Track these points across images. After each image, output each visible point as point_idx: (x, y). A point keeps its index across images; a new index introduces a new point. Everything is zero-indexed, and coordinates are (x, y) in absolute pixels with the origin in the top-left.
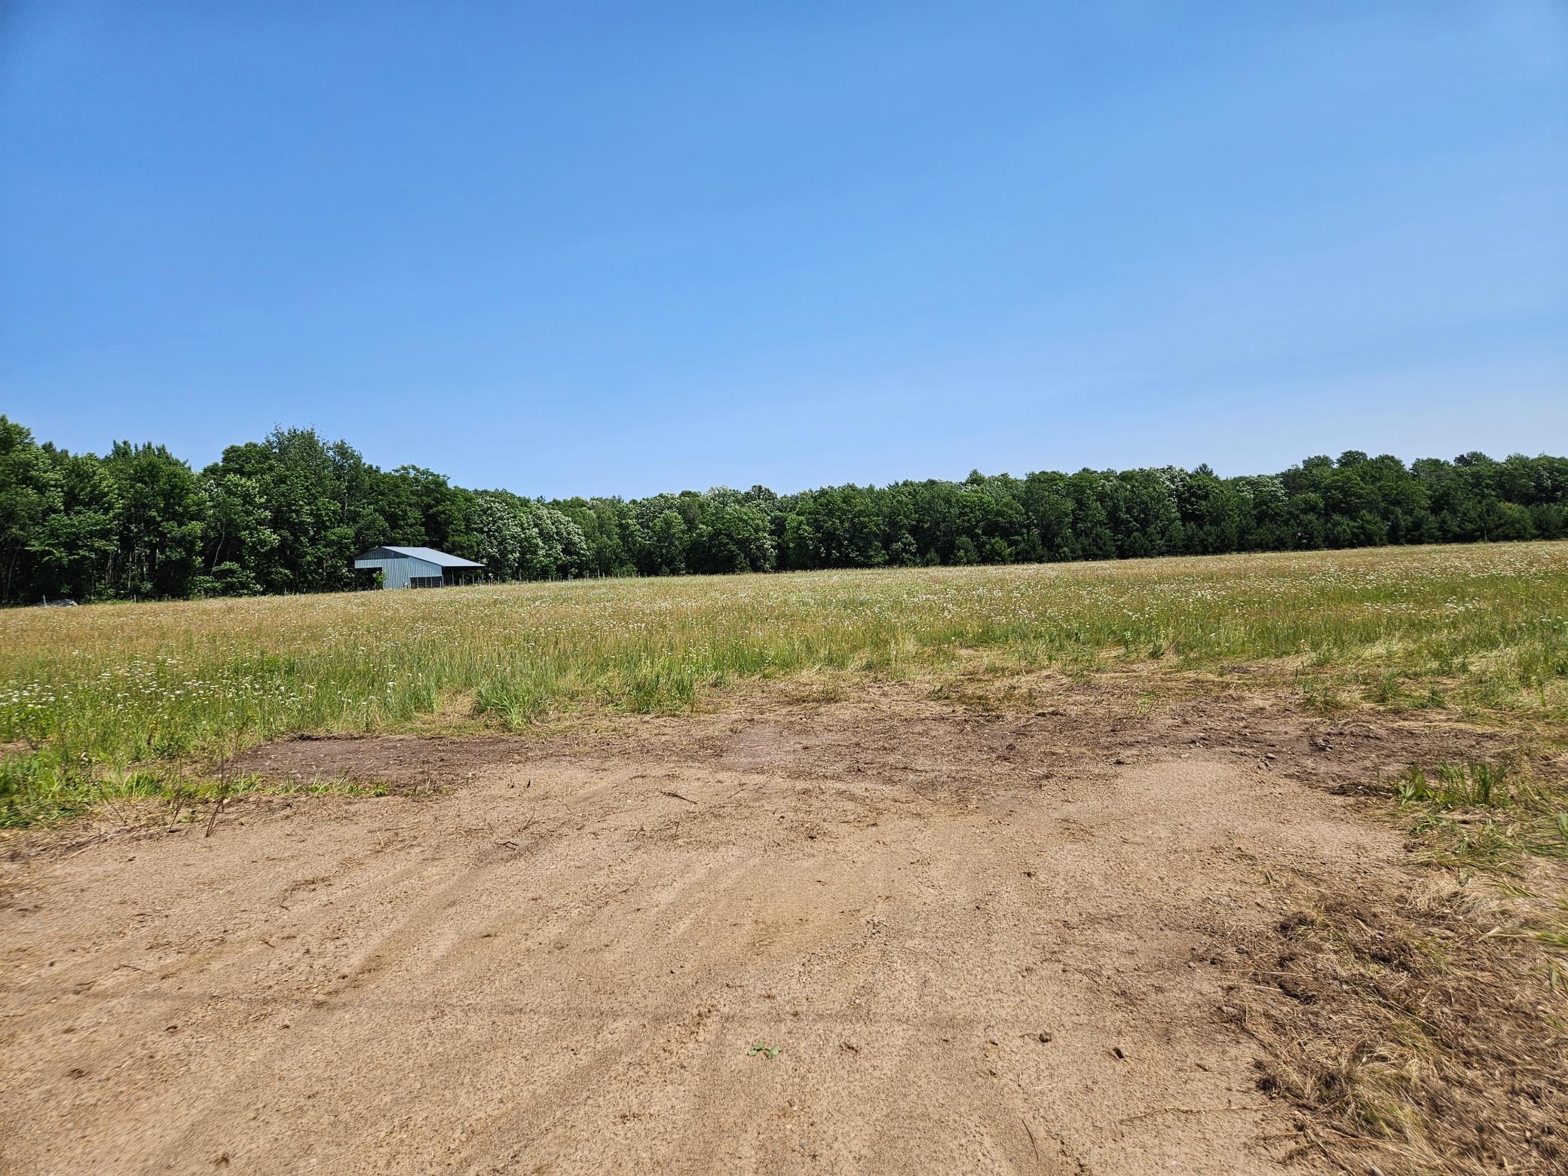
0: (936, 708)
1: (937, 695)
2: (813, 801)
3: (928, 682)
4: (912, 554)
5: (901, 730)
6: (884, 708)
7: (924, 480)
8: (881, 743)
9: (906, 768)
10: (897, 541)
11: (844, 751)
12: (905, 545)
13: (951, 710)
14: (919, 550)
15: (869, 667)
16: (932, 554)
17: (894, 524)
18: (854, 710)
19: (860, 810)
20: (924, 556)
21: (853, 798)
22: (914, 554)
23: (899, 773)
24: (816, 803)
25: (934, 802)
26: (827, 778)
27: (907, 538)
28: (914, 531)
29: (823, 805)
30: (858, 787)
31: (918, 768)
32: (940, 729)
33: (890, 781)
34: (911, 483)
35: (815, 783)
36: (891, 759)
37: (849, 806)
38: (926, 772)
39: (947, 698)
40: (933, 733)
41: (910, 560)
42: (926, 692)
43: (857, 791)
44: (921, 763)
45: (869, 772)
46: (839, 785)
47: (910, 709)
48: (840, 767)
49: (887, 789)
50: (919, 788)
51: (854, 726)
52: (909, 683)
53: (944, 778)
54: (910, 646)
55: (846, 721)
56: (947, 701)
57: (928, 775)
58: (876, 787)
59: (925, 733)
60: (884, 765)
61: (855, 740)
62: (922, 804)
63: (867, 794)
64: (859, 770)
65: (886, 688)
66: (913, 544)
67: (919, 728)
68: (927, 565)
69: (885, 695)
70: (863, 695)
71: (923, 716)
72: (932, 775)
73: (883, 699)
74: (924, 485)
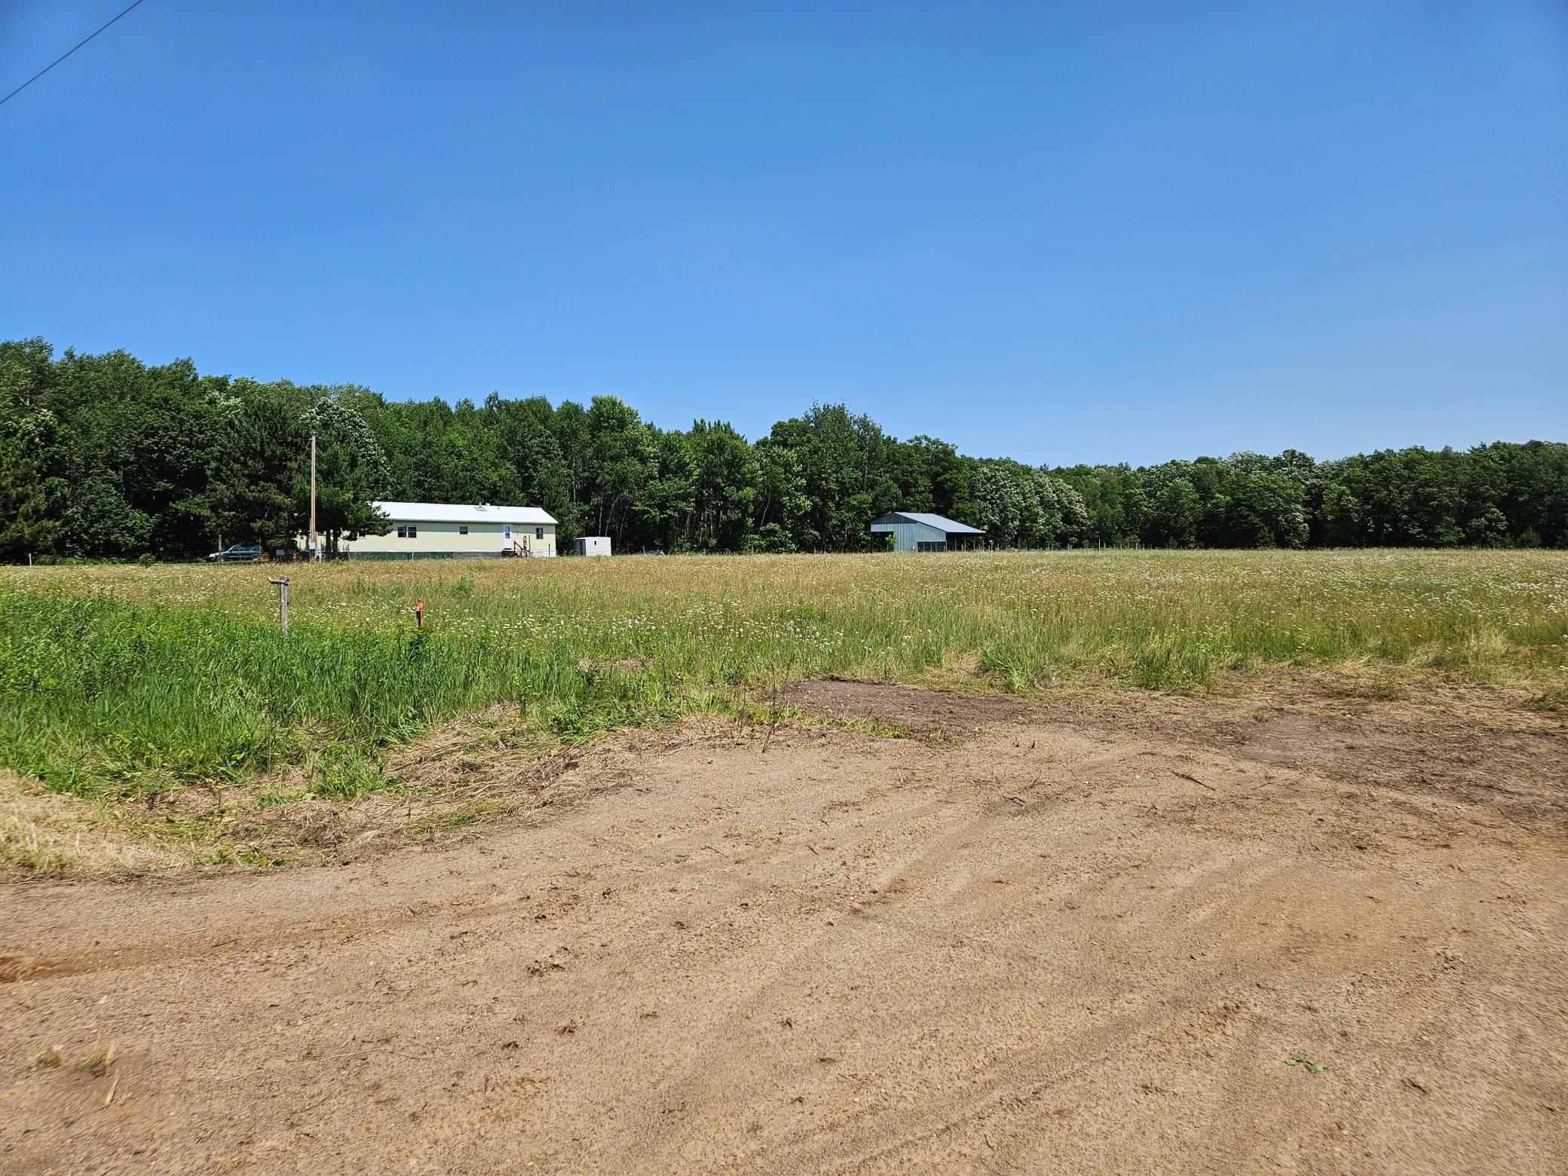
0: (1536, 721)
1: (1537, 705)
2: (1362, 808)
3: (1525, 689)
4: (1499, 531)
5: (1485, 741)
6: (1459, 713)
7: (1523, 442)
8: (1455, 754)
9: (1491, 787)
10: (1479, 517)
11: (1403, 756)
12: (1490, 520)
13: (1557, 724)
14: (1509, 528)
15: (1438, 663)
16: (1529, 534)
17: (1474, 495)
18: (1417, 712)
19: (1424, 826)
20: (1518, 536)
21: (1415, 812)
22: (1502, 533)
23: (1481, 791)
24: (1365, 811)
25: (1532, 832)
26: (1379, 784)
27: (1493, 513)
28: (1504, 504)
29: (1374, 814)
30: (1423, 801)
31: (1508, 788)
32: (1543, 747)
33: (1468, 799)
34: (1505, 445)
35: (1363, 788)
36: (1470, 774)
37: (1411, 820)
38: (1520, 794)
39: (1552, 710)
40: (1532, 750)
41: (1496, 540)
42: (1521, 700)
43: (1420, 804)
44: (1512, 782)
45: (1439, 786)
46: (1395, 795)
47: (1501, 718)
48: (1397, 774)
49: (1463, 808)
50: (1510, 813)
51: (1420, 729)
52: (1496, 687)
53: (1547, 806)
54: (1498, 643)
55: (1406, 723)
56: (1552, 714)
57: (1522, 799)
58: (1448, 803)
59: (1521, 749)
60: (1459, 780)
61: (1417, 746)
62: (1511, 831)
63: (1436, 810)
64: (1424, 781)
65: (1462, 691)
66: (1502, 520)
67: (1511, 742)
68: (1522, 545)
69: (1460, 698)
70: (1430, 696)
71: (1517, 728)
72: (1530, 800)
73: (1457, 703)
74: (1523, 448)
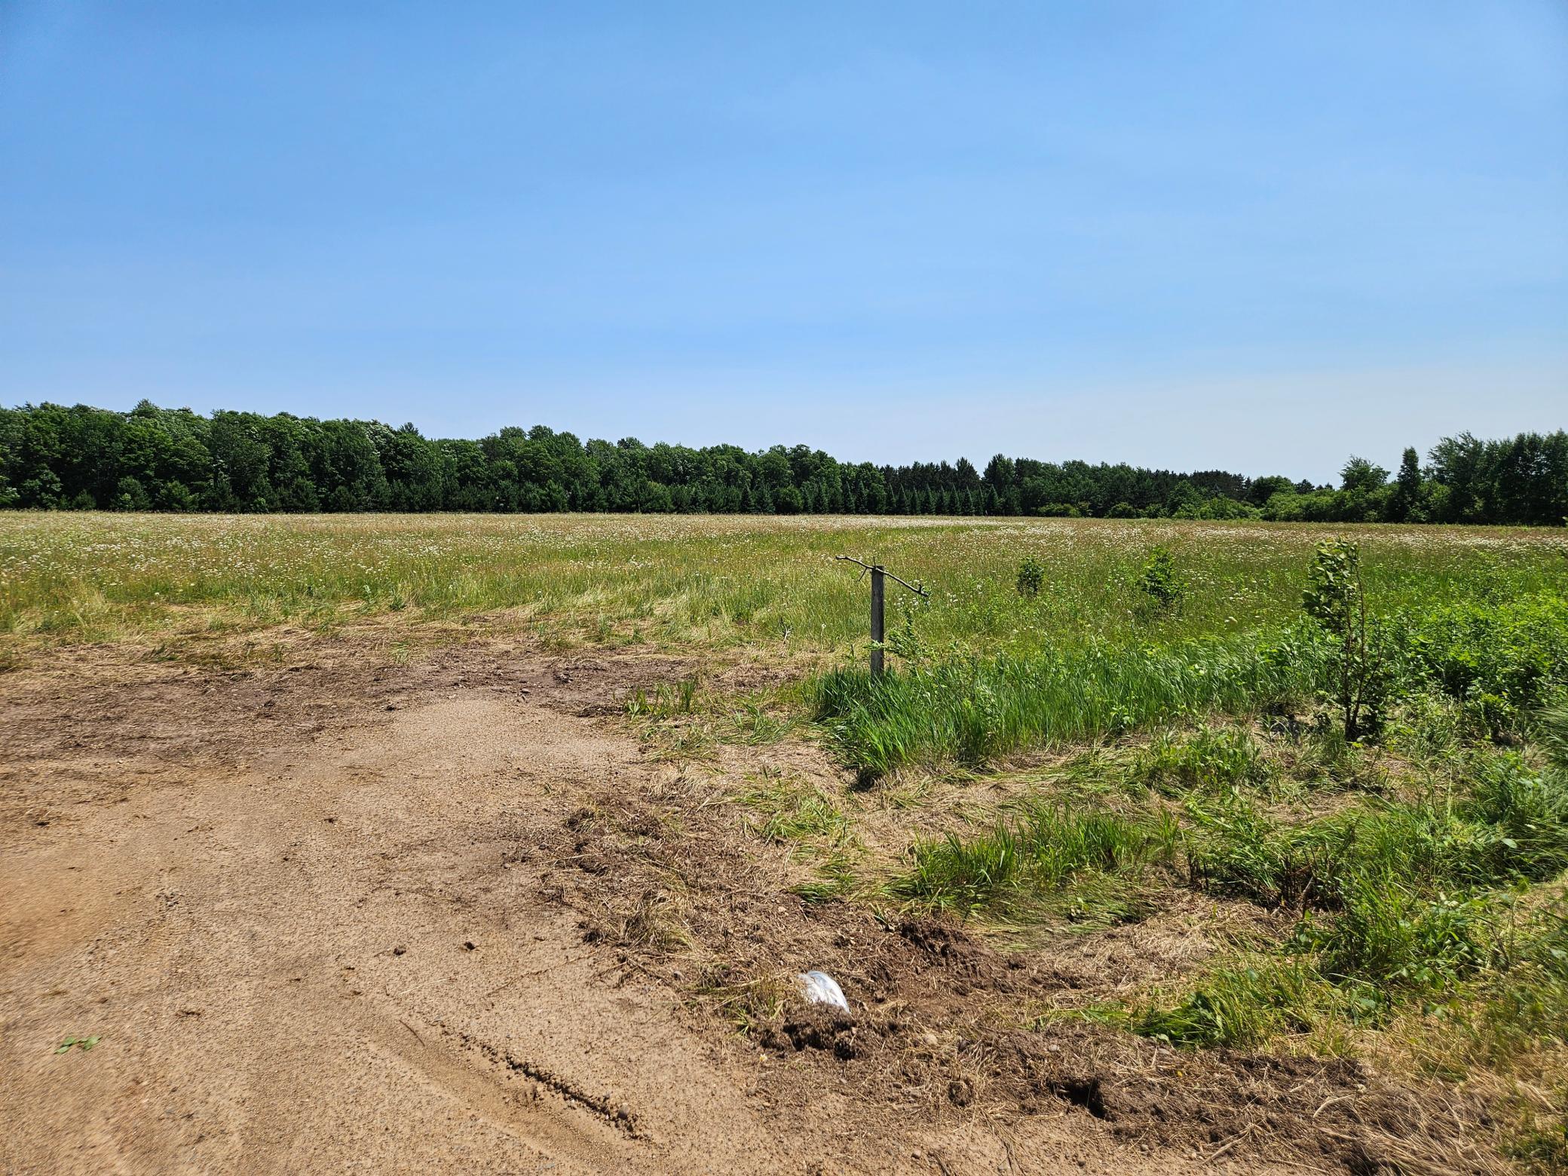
0: (163, 671)
1: (156, 656)
2: (23, 785)
3: (140, 643)
4: (54, 493)
5: (123, 696)
6: (88, 674)
7: (70, 405)
8: (100, 713)
9: (144, 737)
10: (33, 478)
11: (49, 726)
12: (44, 482)
13: (181, 671)
14: (64, 489)
15: (47, 628)
16: (84, 496)
17: (27, 453)
18: (44, 679)
19: (94, 787)
20: (73, 498)
21: (80, 776)
22: (58, 495)
23: (135, 743)
24: (29, 789)
25: (193, 768)
26: (33, 758)
27: (47, 474)
28: (56, 466)
29: (40, 788)
30: (84, 764)
31: (159, 735)
32: (177, 693)
33: (125, 752)
34: (53, 407)
35: (17, 764)
36: (120, 729)
37: (80, 785)
38: (171, 738)
39: (171, 659)
40: (169, 697)
41: (52, 502)
42: (140, 654)
43: (83, 768)
44: (160, 729)
45: (94, 746)
46: (54, 764)
47: (129, 673)
48: (49, 744)
49: (124, 761)
50: (166, 756)
51: (55, 697)
52: (113, 644)
53: (196, 743)
54: (98, 603)
55: (39, 692)
56: (172, 663)
57: (174, 742)
58: (108, 761)
59: (159, 697)
60: (112, 736)
61: (60, 712)
62: (176, 772)
63: (99, 770)
64: (78, 745)
65: (82, 652)
66: (56, 482)
67: (147, 693)
68: (80, 507)
69: (82, 659)
70: (51, 661)
71: (148, 680)
72: (181, 741)
73: (80, 664)
74: (71, 411)
